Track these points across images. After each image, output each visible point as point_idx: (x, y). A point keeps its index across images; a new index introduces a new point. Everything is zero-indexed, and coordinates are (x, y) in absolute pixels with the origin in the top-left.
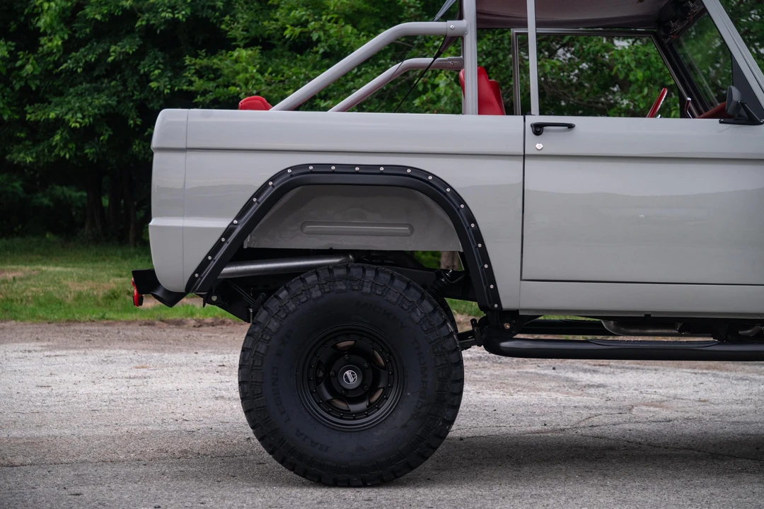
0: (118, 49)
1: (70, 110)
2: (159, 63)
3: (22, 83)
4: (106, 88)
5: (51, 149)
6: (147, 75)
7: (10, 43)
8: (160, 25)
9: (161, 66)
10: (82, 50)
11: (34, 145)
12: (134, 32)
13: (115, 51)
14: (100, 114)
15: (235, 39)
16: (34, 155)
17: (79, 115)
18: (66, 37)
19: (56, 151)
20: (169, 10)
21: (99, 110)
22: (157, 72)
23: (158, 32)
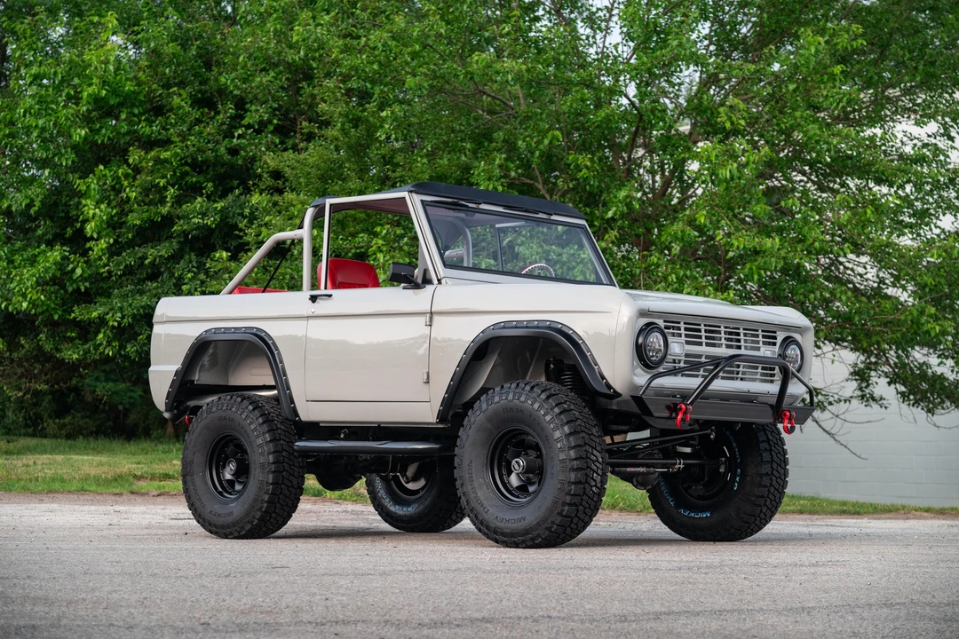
0: (156, 252)
1: (111, 310)
2: (193, 267)
3: (75, 286)
4: (149, 290)
5: (97, 347)
6: (181, 278)
7: (65, 248)
8: (192, 230)
9: (195, 270)
10: (124, 254)
11: (82, 345)
12: (171, 237)
13: (152, 253)
14: (140, 314)
15: (248, 244)
16: (81, 353)
17: (119, 315)
18: (112, 241)
19: (101, 349)
20: (200, 216)
21: (138, 310)
22: (189, 275)
23: (190, 237)
